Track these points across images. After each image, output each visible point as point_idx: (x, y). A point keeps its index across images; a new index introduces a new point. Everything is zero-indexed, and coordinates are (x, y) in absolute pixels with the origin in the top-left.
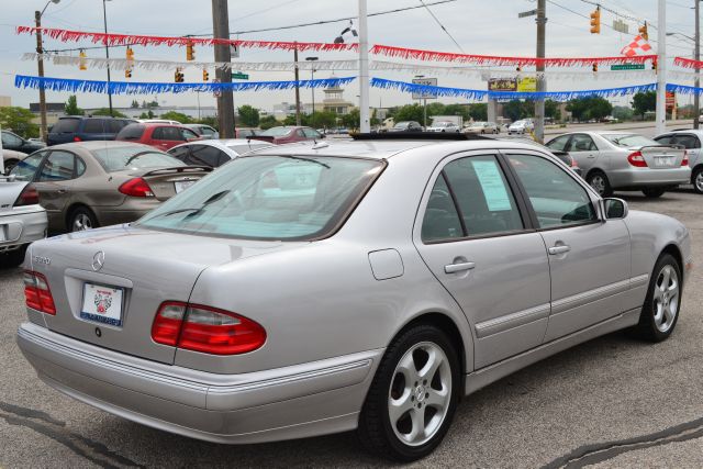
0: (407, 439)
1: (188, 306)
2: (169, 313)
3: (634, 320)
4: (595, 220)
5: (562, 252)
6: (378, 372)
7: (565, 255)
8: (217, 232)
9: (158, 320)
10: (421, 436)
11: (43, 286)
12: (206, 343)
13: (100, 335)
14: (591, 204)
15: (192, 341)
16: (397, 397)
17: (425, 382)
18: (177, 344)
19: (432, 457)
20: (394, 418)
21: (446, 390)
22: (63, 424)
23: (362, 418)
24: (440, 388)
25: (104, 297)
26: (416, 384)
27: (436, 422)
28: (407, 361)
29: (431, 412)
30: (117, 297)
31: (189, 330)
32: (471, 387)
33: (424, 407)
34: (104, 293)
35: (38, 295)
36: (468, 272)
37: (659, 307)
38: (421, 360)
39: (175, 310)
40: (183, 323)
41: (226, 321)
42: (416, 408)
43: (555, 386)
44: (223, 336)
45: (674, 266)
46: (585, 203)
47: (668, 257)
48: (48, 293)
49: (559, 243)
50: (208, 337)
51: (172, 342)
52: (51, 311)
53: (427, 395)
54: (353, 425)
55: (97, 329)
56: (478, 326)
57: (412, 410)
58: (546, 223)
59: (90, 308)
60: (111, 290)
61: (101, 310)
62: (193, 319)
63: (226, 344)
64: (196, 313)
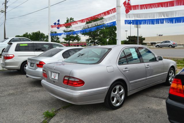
2: (66, 78)
3: (165, 81)
4: (156, 61)
5: (148, 67)
7: (149, 68)
8: (78, 62)
9: (64, 80)
11: (45, 73)
12: (73, 84)
14: (155, 57)
15: (70, 84)
18: (67, 84)
23: (105, 100)
30: (57, 75)
31: (69, 82)
32: (129, 94)
36: (128, 71)
37: (170, 78)
39: (67, 78)
40: (68, 80)
41: (76, 80)
44: (76, 83)
45: (173, 70)
46: (154, 57)
47: (172, 68)
49: (148, 65)
50: (73, 83)
52: (47, 77)
54: (103, 101)
55: (54, 81)
56: (130, 82)
58: (145, 61)
59: (53, 77)
60: (56, 74)
61: (54, 77)
62: (70, 79)
63: (76, 85)
64: (71, 78)
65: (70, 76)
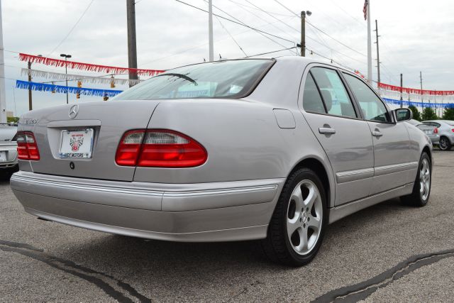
0: (298, 249)
1: (147, 131)
2: (130, 141)
3: (409, 191)
4: (391, 122)
5: (378, 136)
6: (281, 196)
7: (380, 139)
9: (122, 146)
10: (305, 248)
11: (31, 140)
12: (162, 160)
13: (73, 168)
15: (150, 159)
16: (292, 217)
17: (307, 209)
18: (137, 164)
19: (312, 264)
20: (290, 232)
21: (319, 217)
22: (43, 251)
23: (269, 232)
24: (316, 216)
25: (77, 138)
26: (302, 210)
27: (314, 239)
28: (297, 192)
29: (311, 231)
31: (146, 151)
32: (333, 218)
33: (307, 227)
34: (77, 136)
35: (27, 148)
36: (332, 135)
37: (422, 184)
38: (305, 193)
39: (136, 136)
40: (143, 146)
42: (302, 227)
43: (371, 227)
45: (427, 160)
48: (34, 144)
49: (377, 130)
50: (163, 154)
51: (133, 162)
52: (37, 157)
53: (309, 219)
54: (264, 235)
55: (72, 163)
56: (339, 174)
57: (300, 228)
59: (66, 149)
61: (75, 148)
62: (150, 141)
64: (153, 136)
65: (150, 127)
